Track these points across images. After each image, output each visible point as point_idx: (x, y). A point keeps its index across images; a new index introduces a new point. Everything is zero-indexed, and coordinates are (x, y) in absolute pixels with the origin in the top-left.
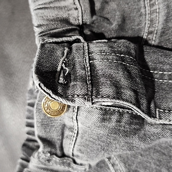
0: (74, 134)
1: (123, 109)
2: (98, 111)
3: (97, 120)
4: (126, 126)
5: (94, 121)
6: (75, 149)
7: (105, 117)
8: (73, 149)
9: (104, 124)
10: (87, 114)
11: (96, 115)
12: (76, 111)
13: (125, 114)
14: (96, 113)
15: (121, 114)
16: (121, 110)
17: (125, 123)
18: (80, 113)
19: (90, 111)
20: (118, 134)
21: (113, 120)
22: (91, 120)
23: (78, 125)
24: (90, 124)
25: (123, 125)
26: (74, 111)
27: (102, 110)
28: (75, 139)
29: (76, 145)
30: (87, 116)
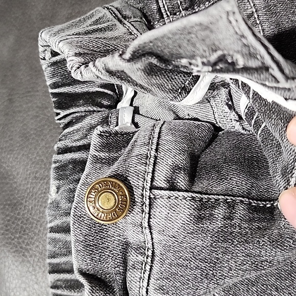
0: (147, 258)
1: (232, 198)
2: (188, 203)
3: (189, 220)
4: (242, 224)
5: (183, 223)
6: (151, 288)
7: (203, 214)
8: (147, 289)
9: (202, 226)
10: (169, 212)
11: (185, 211)
12: (147, 210)
13: (238, 205)
14: (185, 207)
15: (231, 206)
16: (229, 199)
17: (240, 219)
18: (154, 213)
19: (174, 206)
20: (230, 241)
21: (217, 216)
22: (177, 221)
23: (152, 239)
24: (176, 229)
25: (237, 224)
26: (143, 211)
27: (196, 201)
28: (149, 267)
29: (153, 280)
30: (169, 215)
